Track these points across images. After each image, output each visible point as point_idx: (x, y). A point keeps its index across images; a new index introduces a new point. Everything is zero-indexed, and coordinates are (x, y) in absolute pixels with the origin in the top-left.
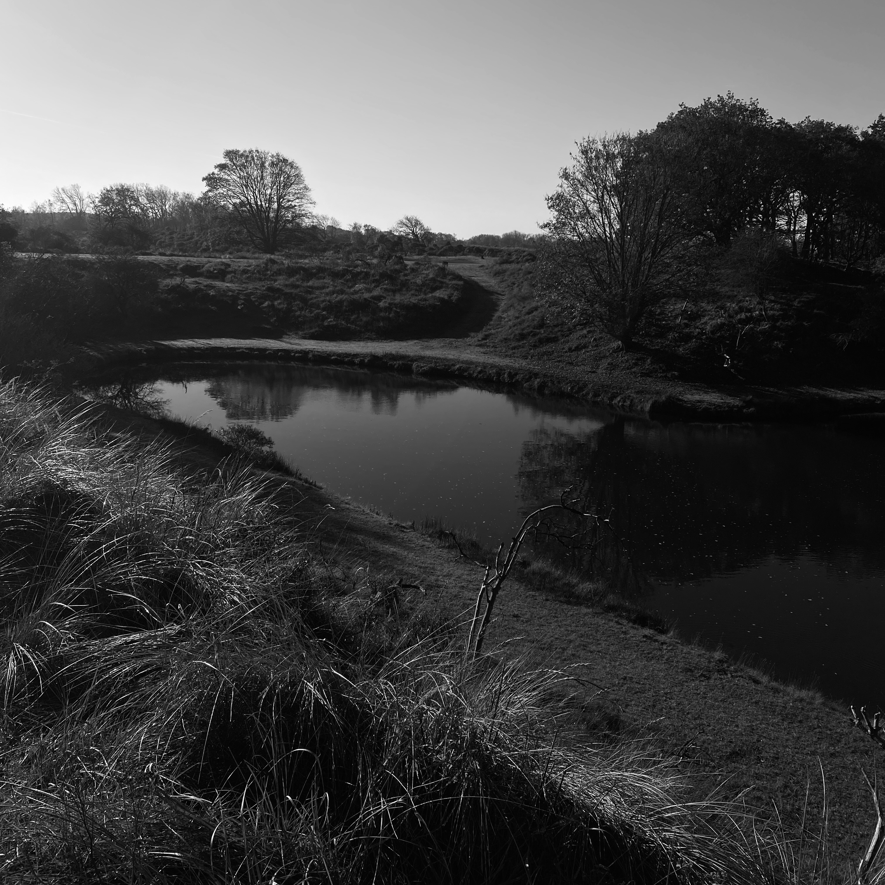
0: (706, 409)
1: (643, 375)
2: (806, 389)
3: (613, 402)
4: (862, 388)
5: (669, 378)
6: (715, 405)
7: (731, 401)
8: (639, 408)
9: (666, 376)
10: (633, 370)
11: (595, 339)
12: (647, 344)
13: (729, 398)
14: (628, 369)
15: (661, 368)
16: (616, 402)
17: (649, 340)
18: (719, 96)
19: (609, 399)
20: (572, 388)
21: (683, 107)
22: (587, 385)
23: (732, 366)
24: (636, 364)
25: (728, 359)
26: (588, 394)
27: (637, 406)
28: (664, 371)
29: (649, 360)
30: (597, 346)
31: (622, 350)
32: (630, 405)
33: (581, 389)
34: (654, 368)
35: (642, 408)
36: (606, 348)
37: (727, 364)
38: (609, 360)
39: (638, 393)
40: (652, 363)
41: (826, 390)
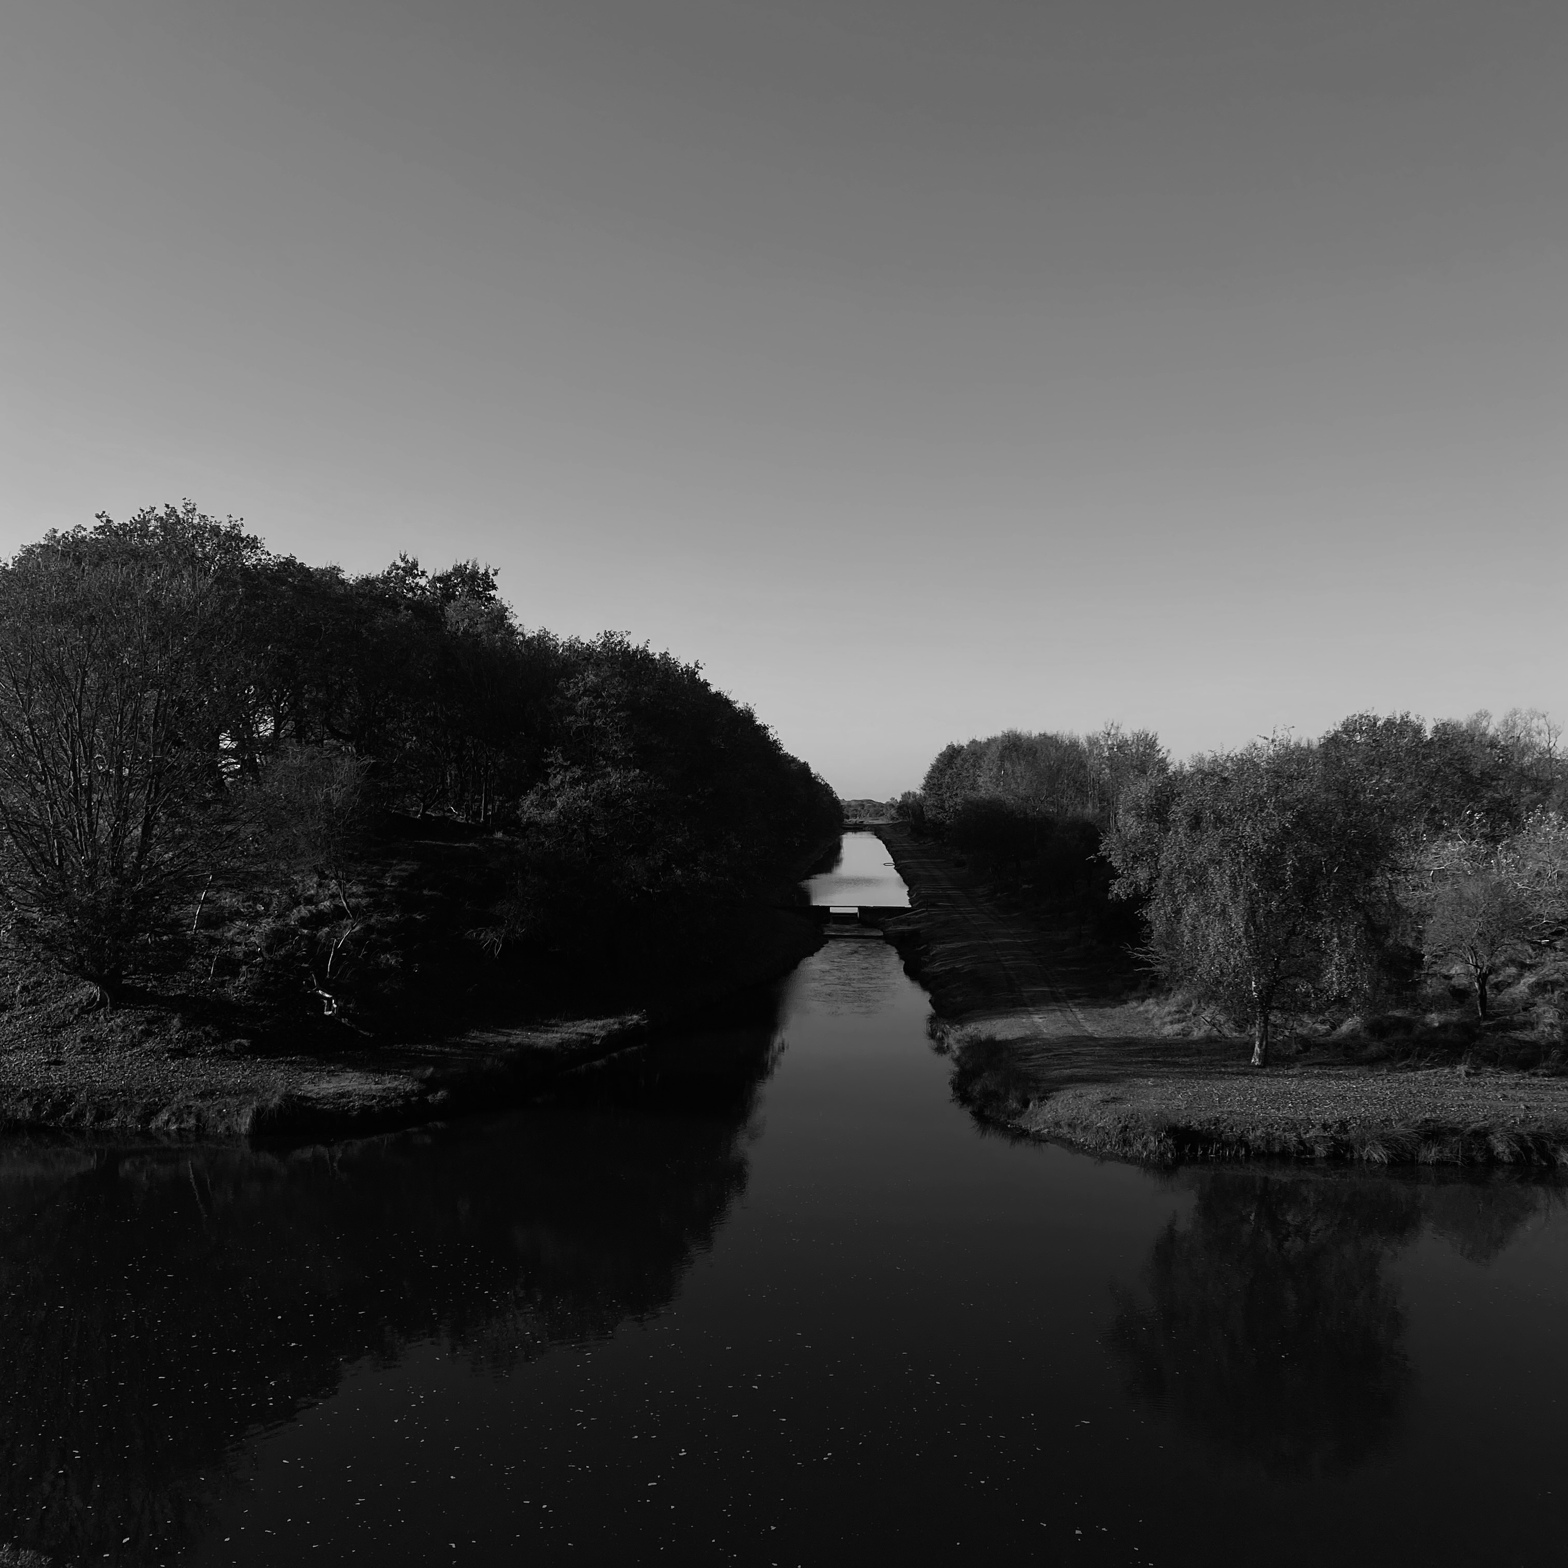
0: (365, 1110)
1: (176, 1054)
2: (476, 1037)
3: (153, 1126)
4: (553, 1022)
5: (231, 1053)
6: (374, 1097)
7: (391, 1083)
8: (221, 1129)
9: (223, 1051)
10: (147, 1046)
11: (24, 988)
12: (154, 986)
13: (387, 1078)
14: (134, 1046)
15: (207, 1034)
16: (160, 1123)
17: (155, 979)
18: (167, 506)
19: (139, 1119)
20: (37, 1108)
21: (104, 519)
22: (72, 1096)
23: (341, 1012)
24: (147, 1033)
25: (329, 1000)
26: (80, 1115)
27: (216, 1127)
28: (216, 1041)
29: (175, 1021)
30: (33, 1002)
31: (103, 1004)
32: (198, 1127)
33: (60, 1107)
34: (193, 1037)
35: (228, 1128)
36: (62, 1004)
37: (330, 1008)
38: (80, 1032)
39: (202, 1096)
40: (184, 1026)
41: (509, 1035)
